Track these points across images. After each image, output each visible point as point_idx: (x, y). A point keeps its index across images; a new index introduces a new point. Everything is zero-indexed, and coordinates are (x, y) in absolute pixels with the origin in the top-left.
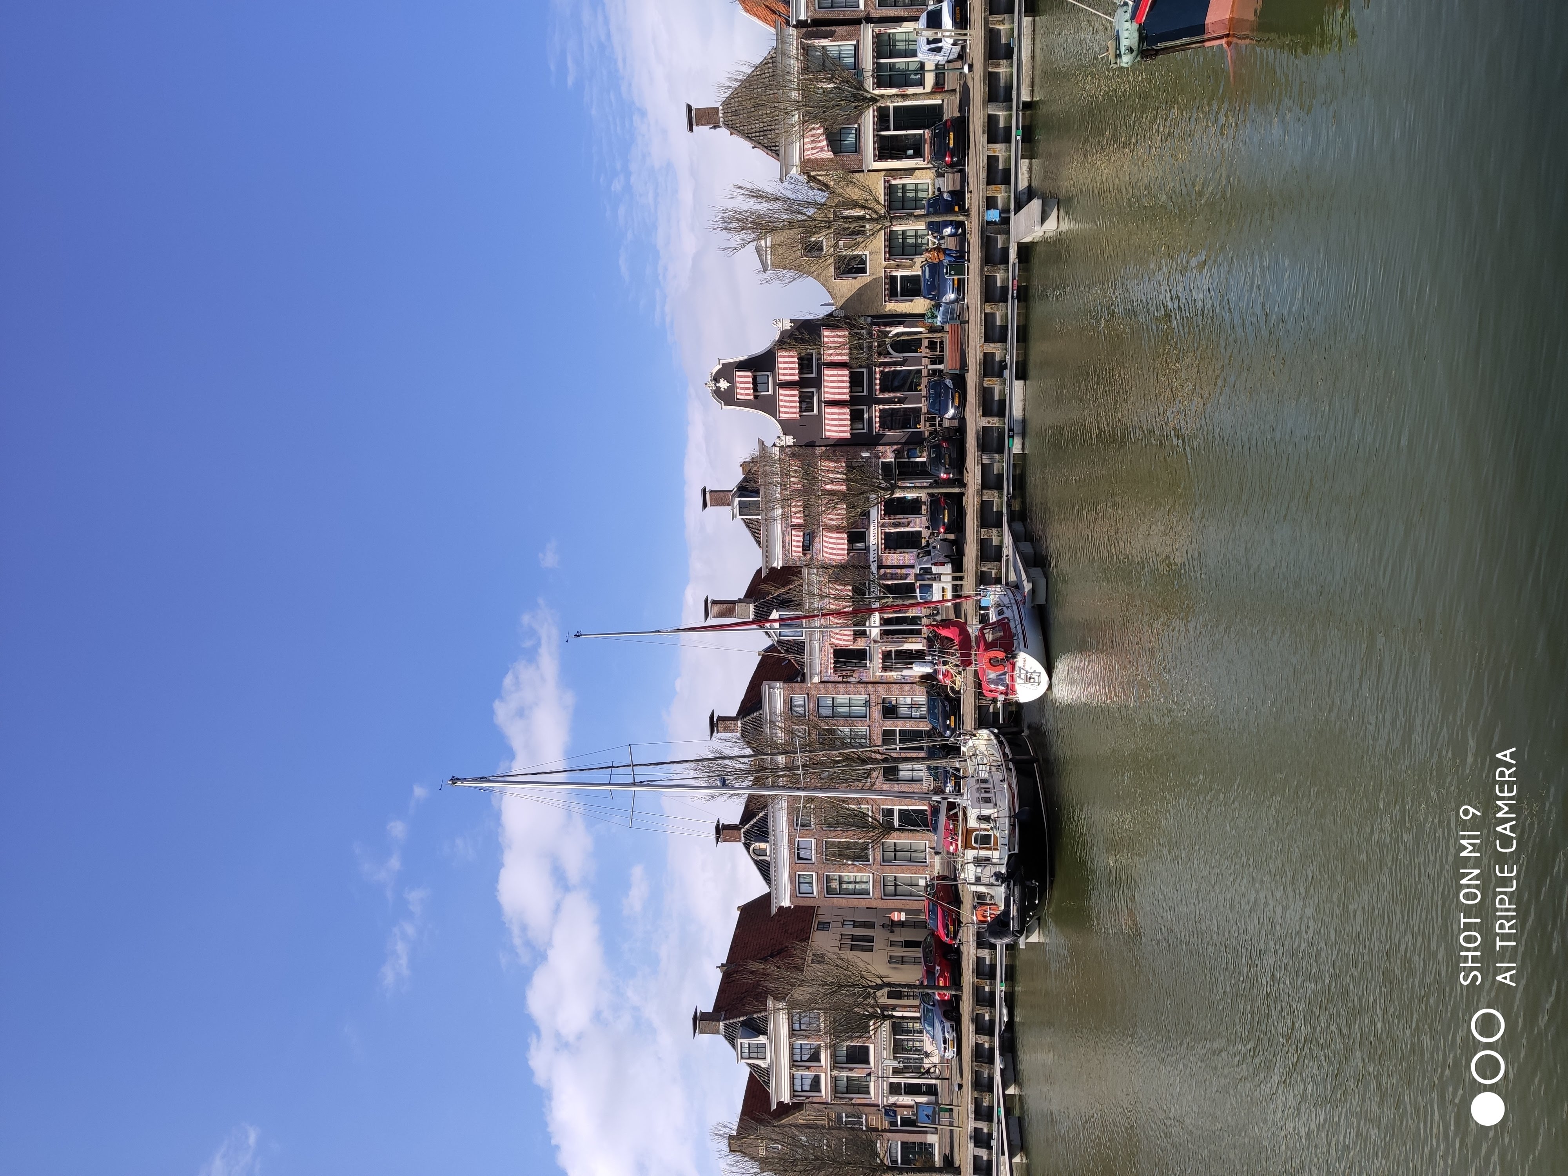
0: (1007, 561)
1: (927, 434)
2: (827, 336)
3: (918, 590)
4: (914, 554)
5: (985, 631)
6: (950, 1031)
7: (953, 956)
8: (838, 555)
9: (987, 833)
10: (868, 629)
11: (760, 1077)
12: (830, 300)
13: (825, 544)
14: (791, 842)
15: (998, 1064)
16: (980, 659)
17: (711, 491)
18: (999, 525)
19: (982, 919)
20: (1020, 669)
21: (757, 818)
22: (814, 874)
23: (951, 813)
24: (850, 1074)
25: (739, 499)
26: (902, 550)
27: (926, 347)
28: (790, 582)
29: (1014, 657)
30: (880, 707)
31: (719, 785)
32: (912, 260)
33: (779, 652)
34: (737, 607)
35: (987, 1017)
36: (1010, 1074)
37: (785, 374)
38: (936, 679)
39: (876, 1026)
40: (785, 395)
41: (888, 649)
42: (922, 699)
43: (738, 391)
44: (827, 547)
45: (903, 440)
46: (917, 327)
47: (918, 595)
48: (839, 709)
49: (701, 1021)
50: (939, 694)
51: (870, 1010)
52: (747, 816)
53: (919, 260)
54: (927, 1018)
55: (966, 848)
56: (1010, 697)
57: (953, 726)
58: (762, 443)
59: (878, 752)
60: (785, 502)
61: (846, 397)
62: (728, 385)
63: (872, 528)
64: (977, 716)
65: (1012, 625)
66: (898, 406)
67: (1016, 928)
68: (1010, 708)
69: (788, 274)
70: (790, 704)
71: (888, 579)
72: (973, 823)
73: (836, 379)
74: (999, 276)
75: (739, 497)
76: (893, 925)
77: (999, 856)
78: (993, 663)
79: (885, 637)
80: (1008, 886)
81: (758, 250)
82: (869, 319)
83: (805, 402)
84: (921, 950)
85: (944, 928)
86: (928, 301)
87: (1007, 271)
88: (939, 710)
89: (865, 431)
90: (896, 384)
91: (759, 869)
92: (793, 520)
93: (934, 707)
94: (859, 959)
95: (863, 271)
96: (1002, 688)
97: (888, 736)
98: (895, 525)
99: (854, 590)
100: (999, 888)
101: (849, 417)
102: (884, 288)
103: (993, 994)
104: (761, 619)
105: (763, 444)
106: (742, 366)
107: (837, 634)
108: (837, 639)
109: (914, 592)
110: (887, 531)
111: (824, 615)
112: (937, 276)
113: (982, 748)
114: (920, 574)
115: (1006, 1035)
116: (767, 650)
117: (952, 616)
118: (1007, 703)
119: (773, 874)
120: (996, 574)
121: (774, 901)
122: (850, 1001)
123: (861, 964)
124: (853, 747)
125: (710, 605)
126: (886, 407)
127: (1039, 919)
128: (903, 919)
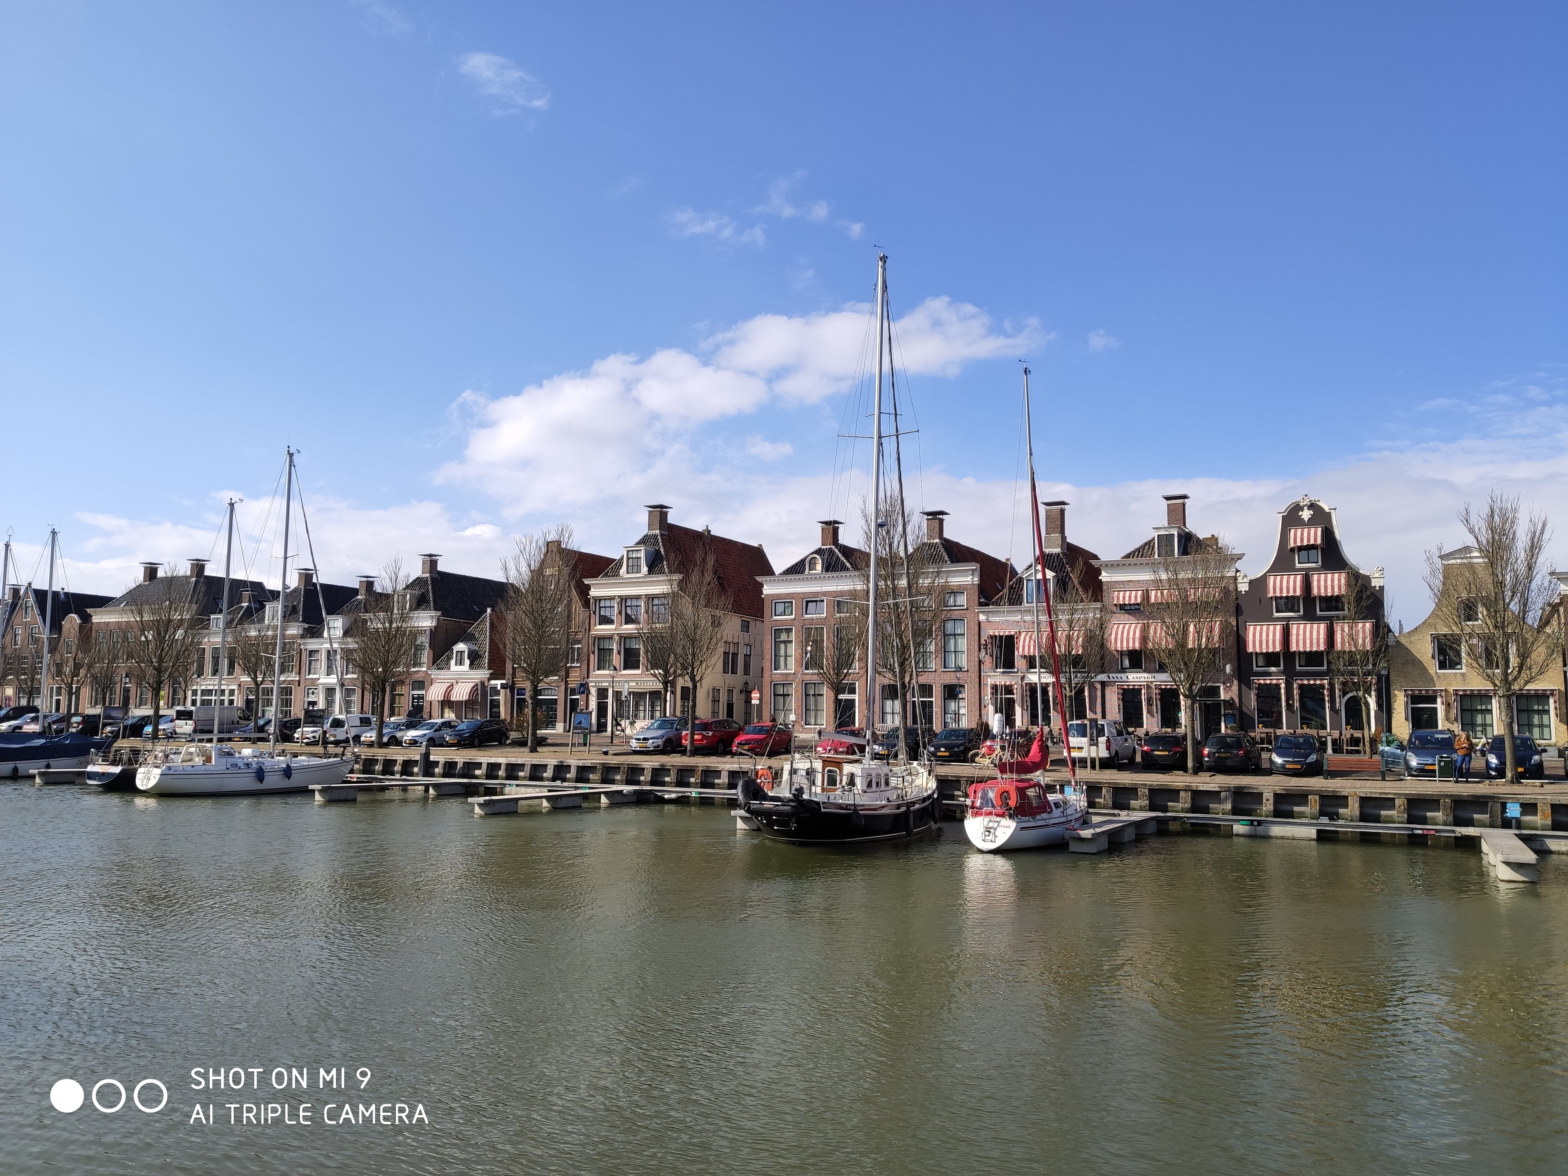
0: (1114, 815)
1: (1252, 734)
2: (1364, 626)
3: (1079, 722)
4: (1118, 719)
5: (1037, 788)
6: (655, 745)
7: (721, 749)
8: (1116, 639)
9: (838, 782)
10: (1037, 670)
11: (612, 568)
12: (1405, 631)
13: (1127, 626)
14: (825, 594)
15: (627, 789)
16: (1008, 781)
17: (1184, 505)
18: (1152, 808)
19: (760, 775)
20: (999, 822)
21: (845, 561)
22: (793, 617)
23: (856, 748)
24: (615, 651)
25: (1176, 534)
26: (1121, 707)
27: (1352, 735)
28: (1086, 590)
29: (1011, 817)
30: (955, 682)
31: (879, 521)
32: (1456, 720)
33: (1010, 580)
34: (1056, 536)
35: (667, 779)
36: (619, 799)
37: (1319, 581)
38: (985, 739)
39: (658, 676)
40: (1295, 582)
41: (1015, 691)
42: (964, 724)
43: (1299, 531)
44: (1124, 628)
45: (1244, 709)
46: (1376, 725)
47: (1075, 722)
48: (952, 641)
49: (660, 512)
50: (970, 741)
51: (672, 670)
52: (848, 552)
53: (1456, 728)
54: (665, 723)
55: (824, 761)
56: (970, 811)
57: (939, 754)
58: (1240, 557)
59: (911, 679)
60: (1174, 583)
61: (1293, 648)
62: (1306, 519)
63: (1146, 675)
64: (950, 778)
65: (1045, 816)
66: (1284, 704)
67: (752, 807)
68: (958, 811)
69: (1438, 582)
70: (955, 592)
71: (1090, 692)
72: (847, 768)
73: (1315, 636)
74: (1439, 815)
75: (1179, 535)
76: (747, 693)
77: (816, 792)
78: (1004, 796)
79: (1028, 688)
80: (791, 800)
81: (1467, 549)
82: (1384, 672)
83: (1289, 603)
84: (725, 718)
85: (746, 740)
86: (1407, 737)
87: (1445, 824)
88: (954, 741)
89: (1255, 668)
90: (1309, 703)
91: (797, 564)
92: (1153, 592)
93: (957, 736)
94: (717, 660)
95: (1442, 666)
96: (978, 804)
97: (926, 689)
98: (1149, 700)
99: (1078, 657)
100: (788, 791)
101: (1271, 650)
102: (1422, 688)
103: (688, 785)
104: (1045, 560)
105: (1239, 559)
106: (1328, 534)
107: (1031, 638)
108: (1025, 639)
109: (1077, 719)
110: (1143, 691)
111: (1051, 623)
112: (1438, 746)
113: (918, 782)
114: (1097, 724)
115: (653, 796)
116: (1012, 568)
117: (1052, 757)
118: (963, 809)
119: (793, 577)
120: (1099, 803)
121: (768, 578)
122: (679, 651)
123: (713, 661)
124: (915, 654)
125: (1059, 507)
126: (1283, 691)
127: (759, 830)
128: (753, 702)
